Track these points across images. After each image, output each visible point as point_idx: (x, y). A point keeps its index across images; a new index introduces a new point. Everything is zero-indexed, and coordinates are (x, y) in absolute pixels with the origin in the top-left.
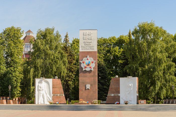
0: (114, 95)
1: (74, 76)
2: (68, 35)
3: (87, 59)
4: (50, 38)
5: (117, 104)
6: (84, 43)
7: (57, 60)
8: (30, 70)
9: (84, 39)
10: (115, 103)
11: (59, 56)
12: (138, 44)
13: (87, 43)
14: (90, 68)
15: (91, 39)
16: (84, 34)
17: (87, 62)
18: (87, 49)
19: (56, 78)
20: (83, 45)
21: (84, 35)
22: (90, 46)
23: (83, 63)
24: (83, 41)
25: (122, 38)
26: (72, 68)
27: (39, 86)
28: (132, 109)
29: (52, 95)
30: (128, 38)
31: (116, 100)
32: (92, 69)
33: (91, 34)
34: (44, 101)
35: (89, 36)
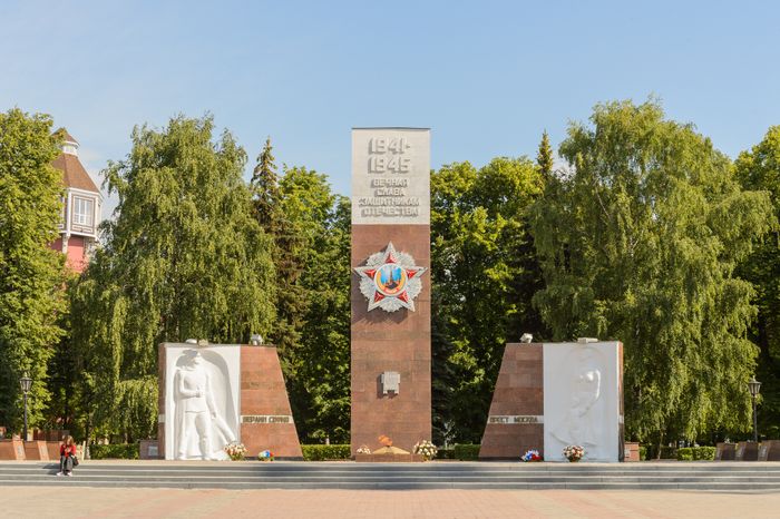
0: (515, 420)
1: (298, 335)
2: (272, 153)
3: (385, 258)
4: (198, 165)
5: (534, 459)
6: (372, 186)
7: (231, 260)
8: (111, 307)
9: (373, 169)
10: (523, 458)
11: (240, 244)
12: (590, 194)
13: (388, 186)
14: (402, 299)
15: (403, 169)
16: (374, 149)
17: (386, 271)
18: (385, 215)
19: (255, 343)
20: (370, 199)
21: (370, 152)
22: (398, 201)
23: (371, 275)
24: (370, 180)
25: (501, 171)
26: (291, 302)
27: (180, 379)
28: (639, 480)
29: (239, 419)
30: (539, 172)
31: (527, 442)
33: (404, 150)
34: (202, 446)
35: (397, 157)
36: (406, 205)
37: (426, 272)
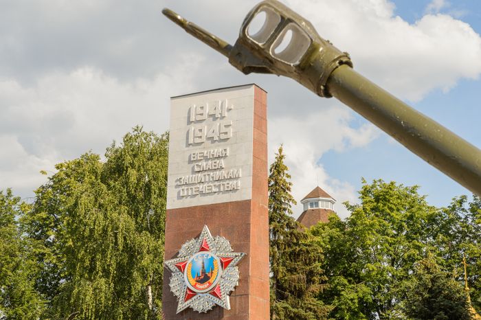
3: (198, 247)
6: (190, 162)
9: (191, 141)
13: (207, 159)
14: (214, 294)
15: (223, 137)
16: (193, 119)
17: (197, 261)
20: (187, 176)
21: (189, 122)
22: (217, 175)
23: (181, 268)
24: (187, 155)
32: (227, 303)
33: (226, 114)
35: (218, 123)
36: (225, 179)
37: (245, 259)
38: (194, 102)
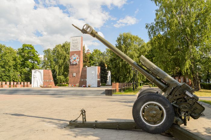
0: (83, 80)
3: (74, 56)
9: (73, 43)
13: (75, 45)
14: (76, 62)
17: (74, 58)
18: (74, 50)
19: (47, 69)
20: (73, 47)
21: (73, 40)
23: (72, 59)
27: (34, 75)
29: (43, 81)
31: (84, 84)
32: (78, 63)
35: (77, 41)
36: (77, 48)
37: (80, 58)
38: (73, 38)
